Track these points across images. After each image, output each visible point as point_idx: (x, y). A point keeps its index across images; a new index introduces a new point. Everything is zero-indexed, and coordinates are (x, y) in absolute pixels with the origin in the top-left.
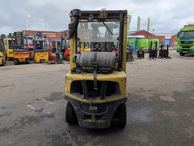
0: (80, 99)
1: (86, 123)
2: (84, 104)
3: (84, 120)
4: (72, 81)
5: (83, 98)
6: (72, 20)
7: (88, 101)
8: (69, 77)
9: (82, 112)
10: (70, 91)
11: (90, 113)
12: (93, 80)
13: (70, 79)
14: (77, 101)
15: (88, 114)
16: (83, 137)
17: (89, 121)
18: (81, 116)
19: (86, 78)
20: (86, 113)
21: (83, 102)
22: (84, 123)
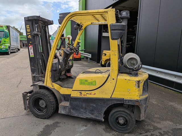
8: (142, 80)
10: (142, 93)
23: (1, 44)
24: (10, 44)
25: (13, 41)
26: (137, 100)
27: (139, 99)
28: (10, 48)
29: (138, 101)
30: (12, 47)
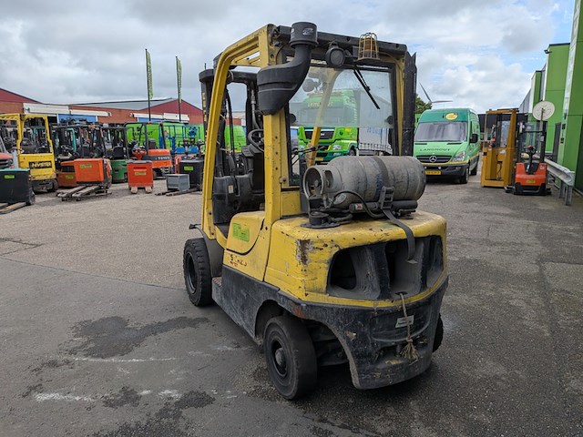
0: (368, 304)
1: (385, 371)
2: (383, 314)
3: (378, 367)
4: (334, 253)
5: (379, 299)
6: (272, 56)
7: (392, 305)
8: (322, 241)
9: (373, 344)
10: (324, 286)
11: (395, 337)
12: (405, 237)
13: (326, 246)
14: (358, 311)
15: (392, 342)
16: (377, 418)
17: (394, 363)
18: (370, 355)
19: (386, 234)
20: (386, 343)
21: (380, 311)
22: (378, 374)
23: (333, 139)
24: (358, 140)
25: (369, 131)
26: (300, 301)
27: (304, 298)
28: (355, 151)
29: (299, 304)
30: (362, 147)
